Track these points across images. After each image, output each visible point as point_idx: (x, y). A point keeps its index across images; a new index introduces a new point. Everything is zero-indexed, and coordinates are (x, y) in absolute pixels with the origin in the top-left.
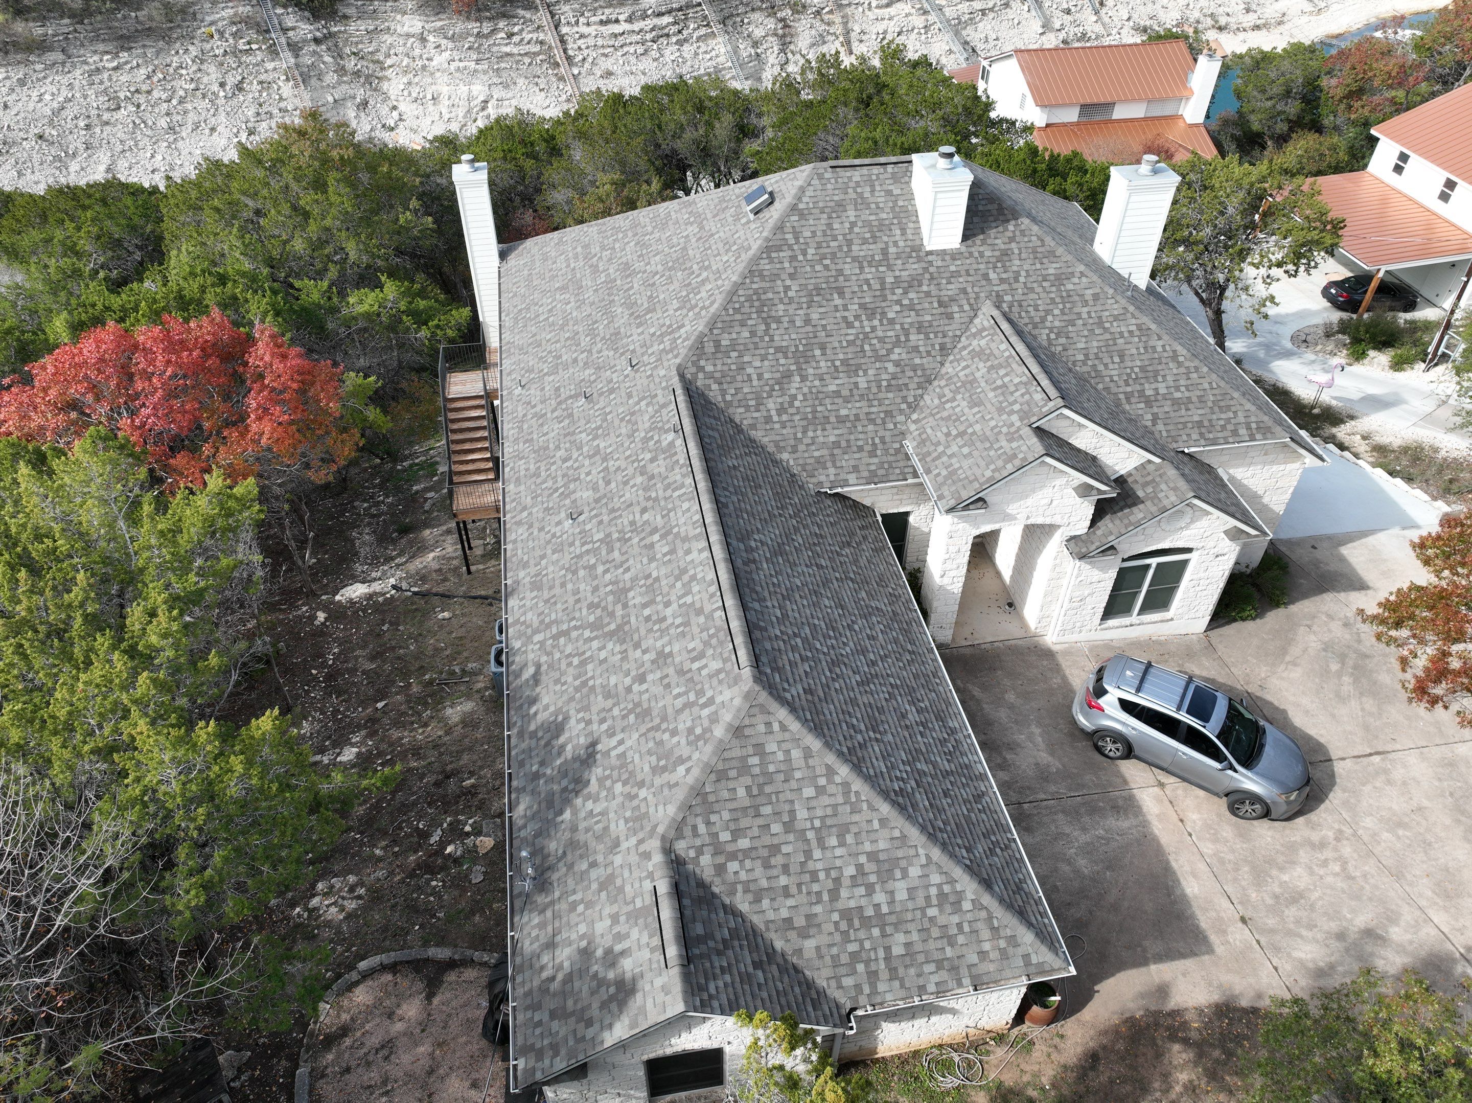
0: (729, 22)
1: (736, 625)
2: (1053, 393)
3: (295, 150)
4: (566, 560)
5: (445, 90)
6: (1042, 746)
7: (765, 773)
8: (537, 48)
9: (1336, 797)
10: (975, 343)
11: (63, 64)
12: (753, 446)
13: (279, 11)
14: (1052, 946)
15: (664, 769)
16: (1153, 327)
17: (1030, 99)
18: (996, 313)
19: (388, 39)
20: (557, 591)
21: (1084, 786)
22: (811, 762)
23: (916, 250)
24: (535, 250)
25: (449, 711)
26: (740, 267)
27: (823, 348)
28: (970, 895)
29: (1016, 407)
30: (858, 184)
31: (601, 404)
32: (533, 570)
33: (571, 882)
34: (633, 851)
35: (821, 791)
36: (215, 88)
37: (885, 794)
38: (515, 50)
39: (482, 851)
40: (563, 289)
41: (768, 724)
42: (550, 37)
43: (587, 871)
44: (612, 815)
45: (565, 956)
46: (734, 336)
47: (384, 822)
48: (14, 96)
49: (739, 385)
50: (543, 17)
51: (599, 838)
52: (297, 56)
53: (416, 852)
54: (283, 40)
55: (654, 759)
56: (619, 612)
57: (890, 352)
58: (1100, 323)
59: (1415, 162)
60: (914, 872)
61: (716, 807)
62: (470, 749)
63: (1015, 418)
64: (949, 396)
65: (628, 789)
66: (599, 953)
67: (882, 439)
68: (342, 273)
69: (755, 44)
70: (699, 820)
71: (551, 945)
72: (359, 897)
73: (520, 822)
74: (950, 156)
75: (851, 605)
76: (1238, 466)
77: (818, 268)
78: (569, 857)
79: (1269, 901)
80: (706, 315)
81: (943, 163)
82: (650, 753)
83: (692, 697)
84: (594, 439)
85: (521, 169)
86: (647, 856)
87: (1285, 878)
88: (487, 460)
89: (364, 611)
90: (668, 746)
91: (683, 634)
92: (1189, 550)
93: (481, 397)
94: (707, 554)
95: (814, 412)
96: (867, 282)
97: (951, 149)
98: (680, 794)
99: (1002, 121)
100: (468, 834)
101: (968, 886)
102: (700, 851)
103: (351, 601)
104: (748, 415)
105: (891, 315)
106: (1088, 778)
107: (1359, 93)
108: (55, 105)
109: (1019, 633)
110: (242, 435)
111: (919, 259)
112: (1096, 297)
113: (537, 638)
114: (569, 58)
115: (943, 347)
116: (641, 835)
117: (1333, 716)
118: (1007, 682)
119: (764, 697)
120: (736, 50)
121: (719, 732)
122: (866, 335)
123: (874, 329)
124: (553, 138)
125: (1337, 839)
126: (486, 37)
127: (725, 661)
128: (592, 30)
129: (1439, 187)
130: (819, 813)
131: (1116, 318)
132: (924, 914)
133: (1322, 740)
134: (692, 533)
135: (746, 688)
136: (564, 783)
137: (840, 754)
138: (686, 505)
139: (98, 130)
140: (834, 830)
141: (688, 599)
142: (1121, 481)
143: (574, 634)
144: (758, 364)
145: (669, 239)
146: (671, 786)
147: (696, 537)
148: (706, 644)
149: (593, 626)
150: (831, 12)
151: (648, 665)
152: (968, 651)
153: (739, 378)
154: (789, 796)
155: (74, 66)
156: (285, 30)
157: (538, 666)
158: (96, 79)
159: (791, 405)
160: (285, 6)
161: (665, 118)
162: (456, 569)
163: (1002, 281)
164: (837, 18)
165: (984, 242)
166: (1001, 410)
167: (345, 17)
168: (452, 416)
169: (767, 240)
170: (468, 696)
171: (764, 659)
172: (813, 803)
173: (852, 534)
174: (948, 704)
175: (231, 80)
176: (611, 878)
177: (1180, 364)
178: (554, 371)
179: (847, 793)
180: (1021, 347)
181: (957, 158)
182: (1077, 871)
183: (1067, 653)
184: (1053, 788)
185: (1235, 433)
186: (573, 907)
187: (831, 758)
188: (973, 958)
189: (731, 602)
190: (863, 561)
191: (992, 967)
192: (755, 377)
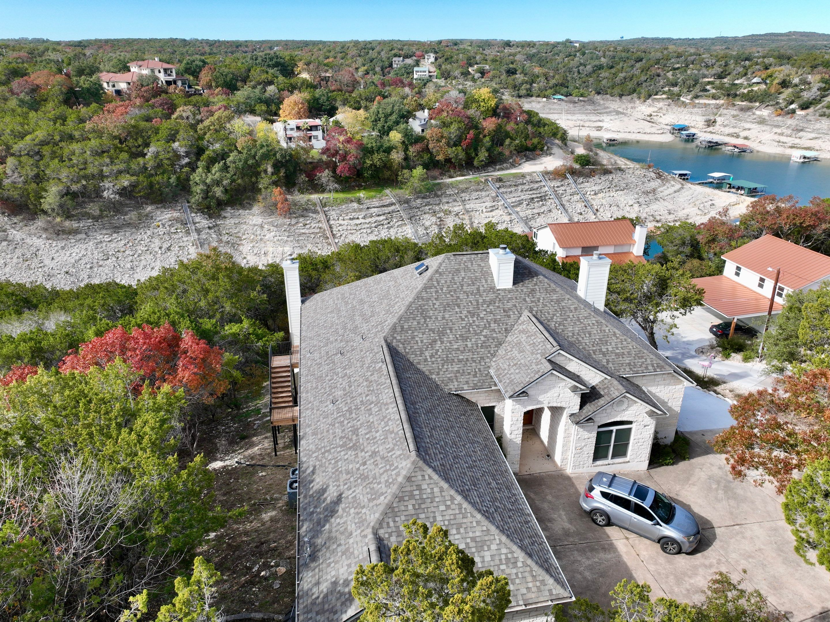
0: (413, 219)
1: (409, 435)
2: (555, 344)
3: (204, 264)
4: (329, 421)
5: (271, 249)
6: (566, 520)
7: (421, 499)
8: (318, 230)
9: (716, 544)
10: (521, 327)
11: (85, 239)
12: (418, 371)
13: (193, 215)
14: (563, 586)
15: (374, 499)
16: (603, 321)
17: (557, 245)
18: (530, 315)
19: (245, 227)
20: (325, 434)
21: (587, 539)
22: (443, 494)
23: (492, 289)
24: (318, 298)
25: (264, 515)
26: (413, 295)
27: (451, 329)
28: (521, 559)
29: (539, 351)
30: (465, 262)
31: (348, 356)
32: (313, 427)
33: (328, 555)
34: (359, 536)
35: (448, 507)
36: (157, 249)
37: (479, 511)
38: (307, 232)
39: (279, 574)
40: (332, 312)
41: (423, 476)
42: (325, 226)
43: (336, 548)
44: (349, 523)
45: (324, 587)
46: (410, 324)
47: (229, 564)
48: (58, 254)
49: (412, 345)
50: (321, 216)
51: (342, 533)
52: (199, 235)
53: (245, 576)
54: (193, 228)
55: (369, 496)
56: (354, 437)
57: (482, 331)
58: (579, 320)
59: (744, 271)
60: (494, 547)
61: (399, 514)
62: (274, 532)
63: (539, 356)
64: (510, 349)
65: (357, 510)
66: (341, 582)
67: (479, 369)
68: (222, 318)
69: (426, 229)
70: (390, 520)
71: (318, 583)
72: (215, 597)
73: (303, 534)
74: (505, 248)
75: (464, 438)
76: (652, 386)
77: (448, 296)
78: (328, 544)
79: (685, 592)
80: (397, 316)
81: (501, 251)
82: (367, 493)
83: (388, 467)
84: (344, 370)
85: (310, 275)
86: (365, 536)
87: (692, 581)
88: (289, 396)
89: (221, 474)
90: (376, 489)
91: (384, 443)
92: (630, 423)
93: (288, 367)
94: (396, 409)
95: (447, 357)
96: (470, 302)
97: (505, 246)
98: (381, 508)
99: (541, 251)
100: (272, 567)
101: (520, 555)
102: (390, 535)
103: (214, 469)
104: (416, 358)
105: (482, 316)
106: (590, 535)
107: (714, 240)
108: (77, 258)
109: (553, 469)
110: (175, 378)
111: (494, 292)
112: (576, 309)
113: (314, 455)
114: (333, 235)
115: (506, 330)
116: (362, 528)
117: (714, 508)
118: (547, 491)
119: (421, 463)
120: (416, 231)
121: (400, 479)
122: (471, 324)
123: (474, 321)
124: (326, 262)
125: (718, 563)
126: (293, 225)
127: (403, 450)
128: (345, 222)
129: (758, 281)
130: (447, 518)
131: (586, 318)
132: (499, 569)
133: (709, 519)
134: (389, 401)
135: (412, 459)
136: (326, 513)
137: (457, 491)
138: (386, 391)
139: (96, 269)
140: (455, 526)
141: (387, 428)
142: (593, 388)
143: (333, 451)
144: (421, 336)
145: (381, 288)
146: (377, 505)
147: (391, 403)
148: (395, 445)
149: (341, 446)
150: (463, 214)
151: (367, 458)
152: (527, 477)
153: (412, 342)
154: (433, 509)
155: (90, 240)
156: (195, 223)
157: (315, 467)
158: (99, 246)
159: (436, 354)
160: (196, 213)
161: (380, 254)
162: (269, 454)
163: (532, 302)
164: (466, 217)
165: (523, 286)
166: (532, 353)
167: (225, 217)
168: (273, 375)
169: (425, 284)
170: (274, 508)
171: (421, 449)
172: (445, 513)
173: (466, 412)
174: (512, 484)
175: (165, 246)
176: (347, 550)
177: (617, 338)
178: (326, 345)
179: (460, 509)
180: (541, 327)
181: (508, 250)
182: (585, 578)
183: (577, 478)
184: (571, 539)
185: (647, 368)
186: (329, 565)
187: (452, 492)
188: (524, 591)
189: (406, 426)
190: (471, 422)
191: (533, 596)
192: (419, 342)
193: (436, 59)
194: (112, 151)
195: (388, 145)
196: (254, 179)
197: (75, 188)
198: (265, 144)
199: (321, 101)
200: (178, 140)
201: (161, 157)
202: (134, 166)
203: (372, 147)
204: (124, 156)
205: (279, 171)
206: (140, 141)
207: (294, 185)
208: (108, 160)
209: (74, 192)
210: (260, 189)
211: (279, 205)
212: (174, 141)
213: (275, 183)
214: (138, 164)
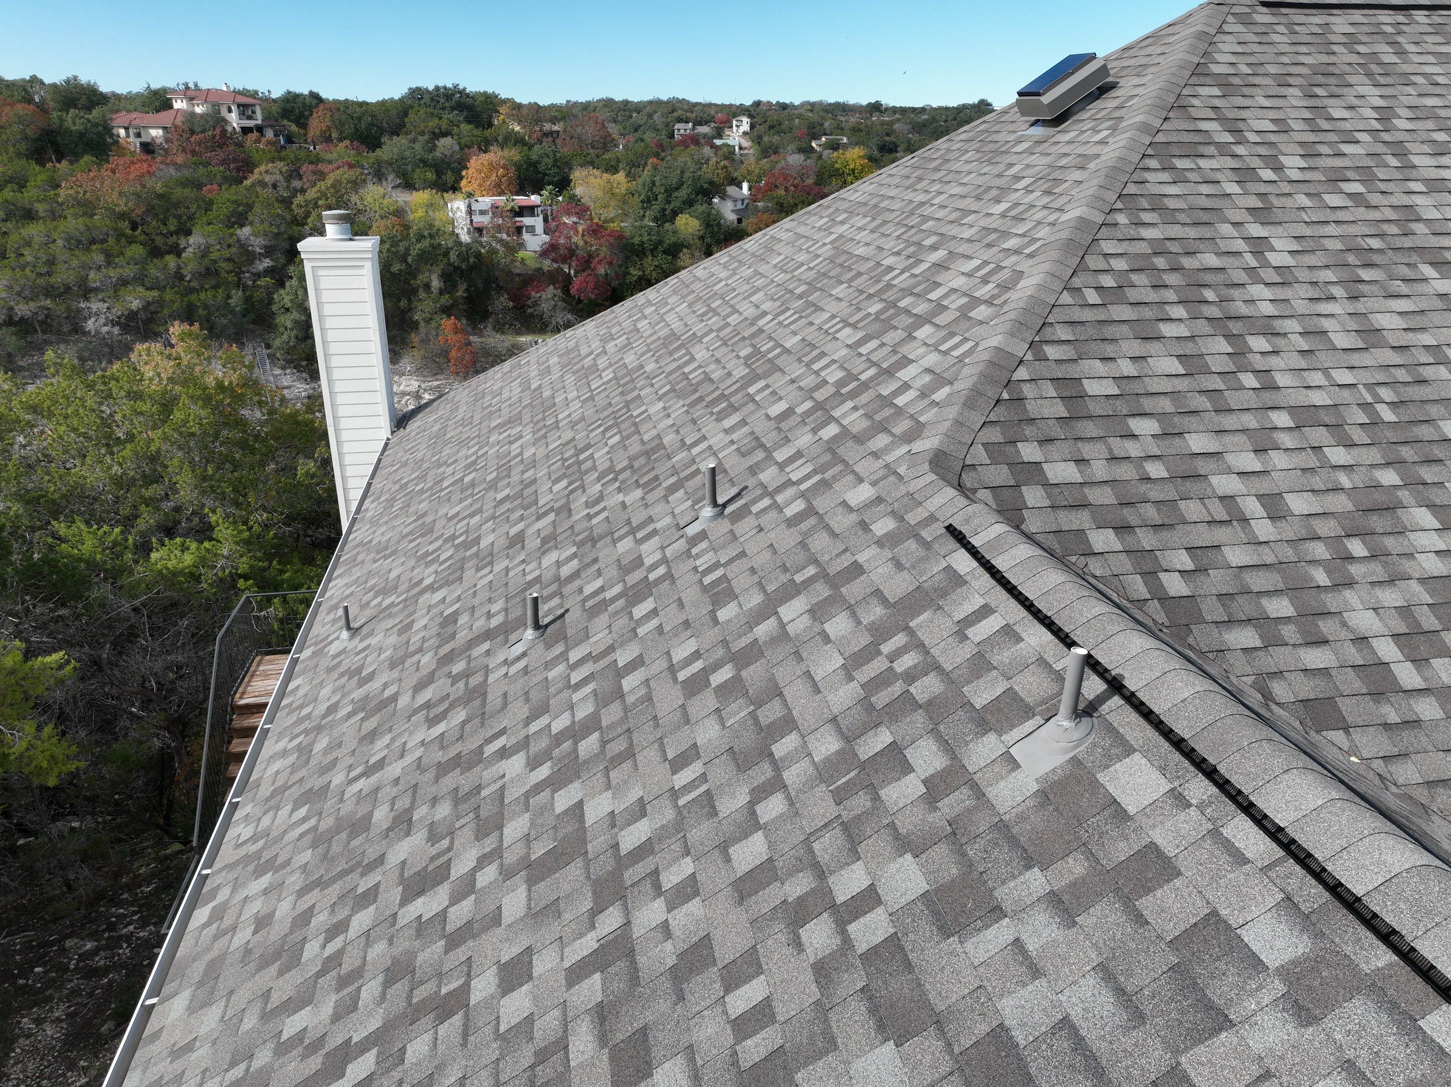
13: (278, 372)
31: (599, 639)
46: (1127, 368)
49: (1204, 536)
77: (1333, 200)
84: (555, 783)
104: (1279, 658)
144: (1249, 461)
153: (1192, 509)
156: (280, 389)
160: (283, 368)
192: (1252, 507)
193: (752, 126)
194: (111, 241)
195: (674, 239)
196: (403, 303)
197: (23, 310)
198: (426, 233)
199: (542, 168)
200: (251, 224)
201: (213, 256)
202: (154, 271)
203: (643, 243)
204: (137, 251)
205: (454, 286)
206: (173, 225)
207: (485, 315)
208: (99, 258)
209: (22, 320)
210: (417, 323)
211: (453, 353)
212: (242, 226)
213: (447, 311)
214: (165, 267)
